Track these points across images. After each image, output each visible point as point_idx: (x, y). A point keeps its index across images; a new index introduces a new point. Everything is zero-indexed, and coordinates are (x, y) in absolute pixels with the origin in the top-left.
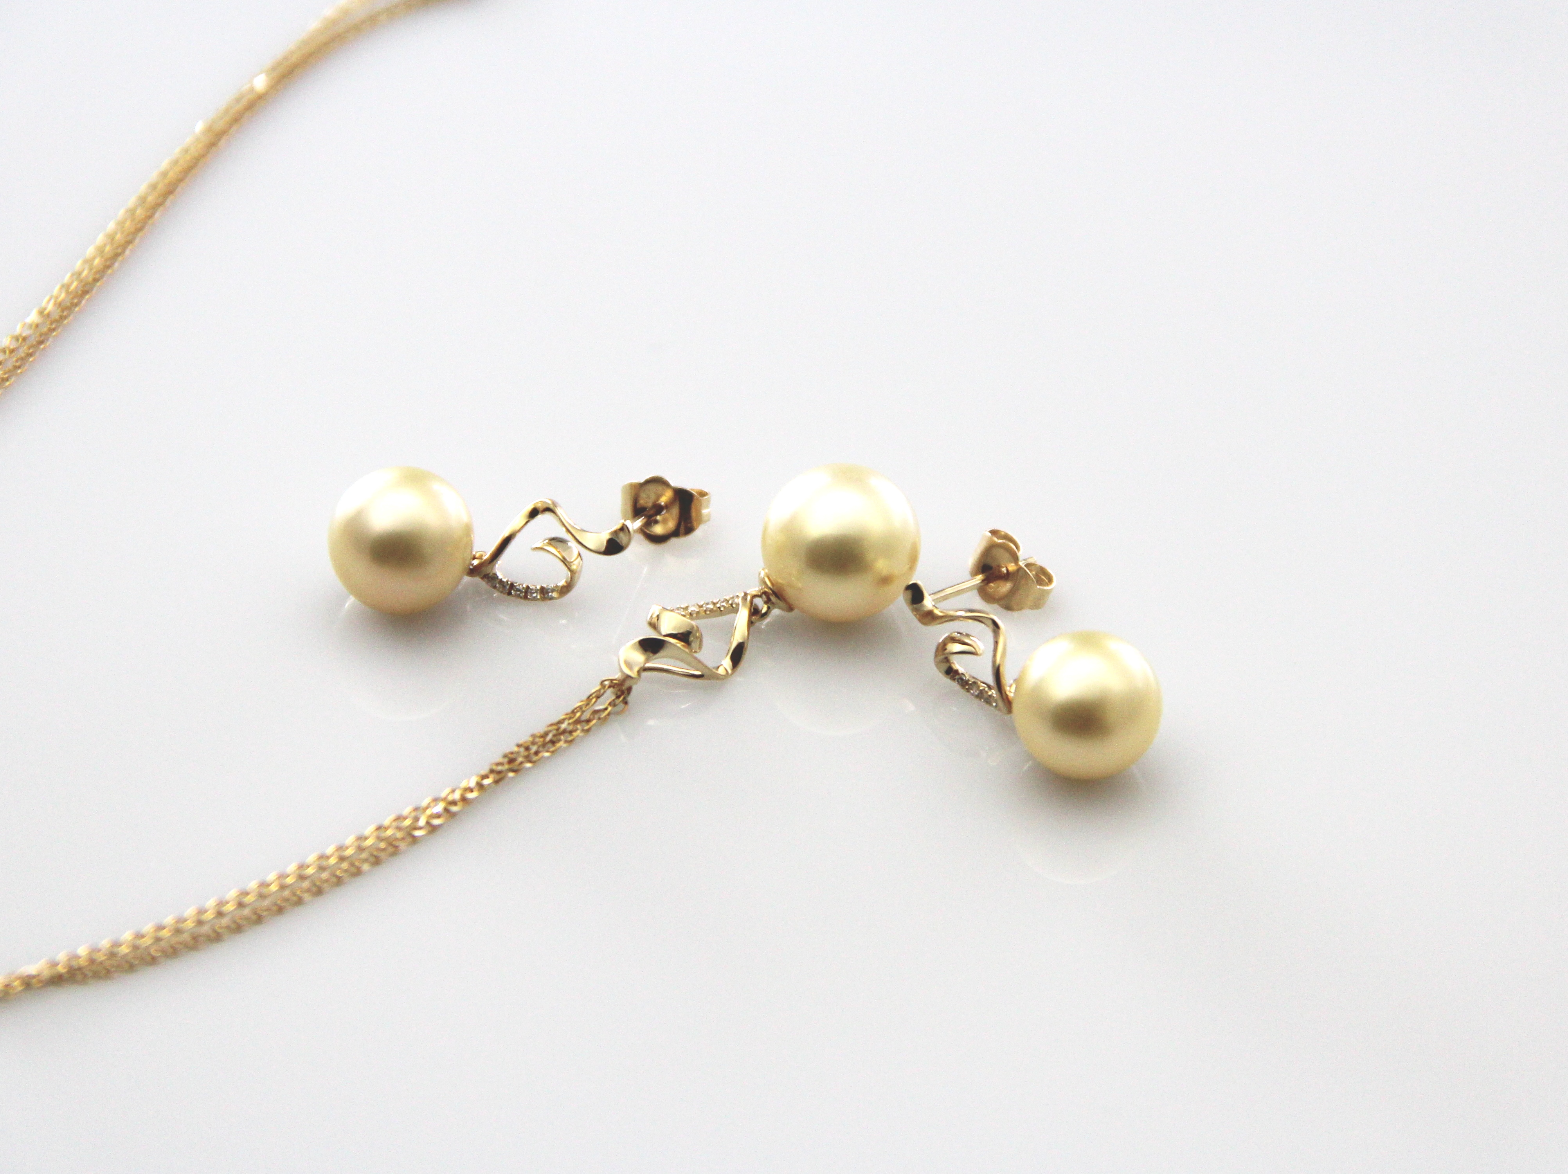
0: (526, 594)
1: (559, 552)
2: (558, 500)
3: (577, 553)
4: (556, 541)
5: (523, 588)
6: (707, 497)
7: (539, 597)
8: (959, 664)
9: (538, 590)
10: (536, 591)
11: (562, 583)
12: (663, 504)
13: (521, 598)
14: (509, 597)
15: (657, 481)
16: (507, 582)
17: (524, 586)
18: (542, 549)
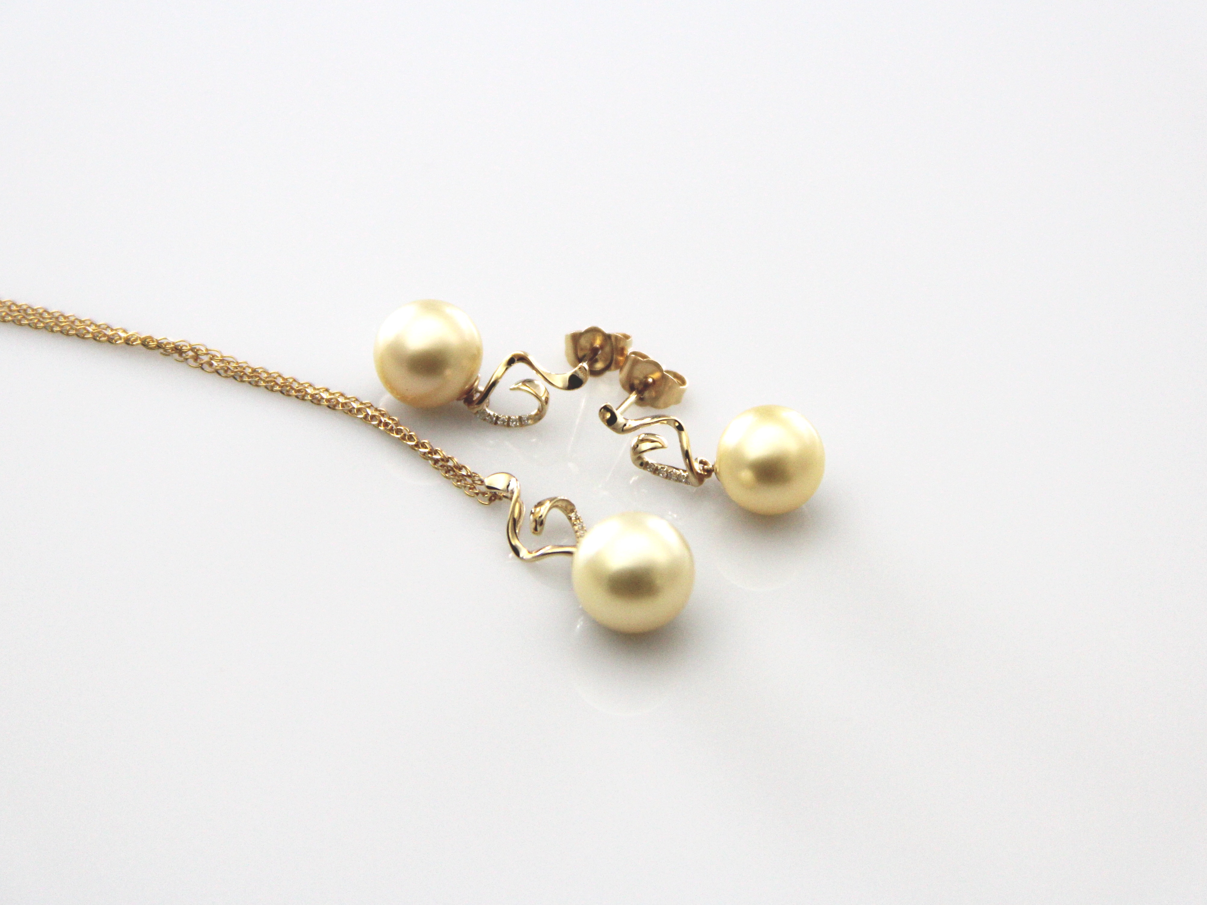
0: (508, 423)
1: (531, 389)
2: (526, 351)
3: (545, 389)
4: (528, 382)
5: (506, 418)
6: (629, 340)
7: (518, 424)
8: (648, 457)
9: (517, 419)
10: (516, 420)
11: (534, 412)
12: (598, 346)
13: (505, 426)
14: (496, 426)
15: (594, 331)
16: (494, 415)
17: (507, 417)
18: (519, 389)
